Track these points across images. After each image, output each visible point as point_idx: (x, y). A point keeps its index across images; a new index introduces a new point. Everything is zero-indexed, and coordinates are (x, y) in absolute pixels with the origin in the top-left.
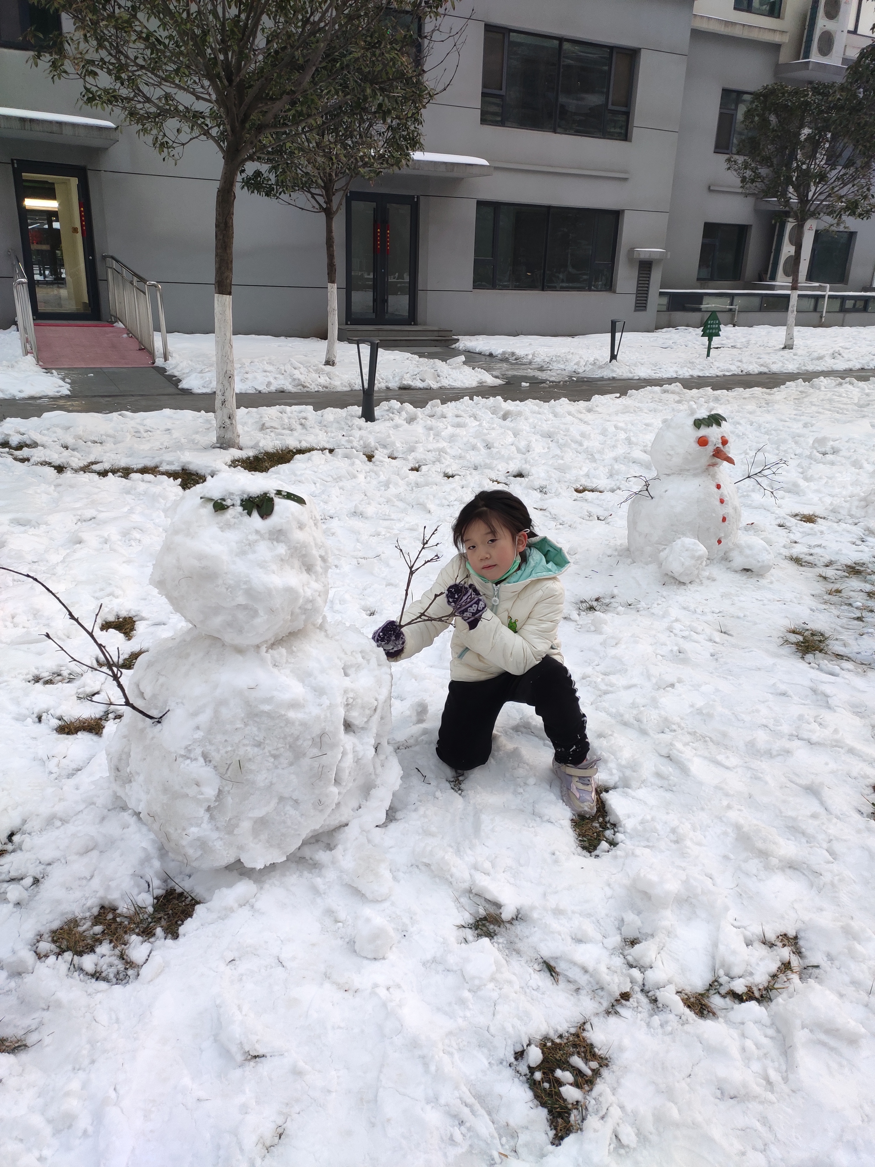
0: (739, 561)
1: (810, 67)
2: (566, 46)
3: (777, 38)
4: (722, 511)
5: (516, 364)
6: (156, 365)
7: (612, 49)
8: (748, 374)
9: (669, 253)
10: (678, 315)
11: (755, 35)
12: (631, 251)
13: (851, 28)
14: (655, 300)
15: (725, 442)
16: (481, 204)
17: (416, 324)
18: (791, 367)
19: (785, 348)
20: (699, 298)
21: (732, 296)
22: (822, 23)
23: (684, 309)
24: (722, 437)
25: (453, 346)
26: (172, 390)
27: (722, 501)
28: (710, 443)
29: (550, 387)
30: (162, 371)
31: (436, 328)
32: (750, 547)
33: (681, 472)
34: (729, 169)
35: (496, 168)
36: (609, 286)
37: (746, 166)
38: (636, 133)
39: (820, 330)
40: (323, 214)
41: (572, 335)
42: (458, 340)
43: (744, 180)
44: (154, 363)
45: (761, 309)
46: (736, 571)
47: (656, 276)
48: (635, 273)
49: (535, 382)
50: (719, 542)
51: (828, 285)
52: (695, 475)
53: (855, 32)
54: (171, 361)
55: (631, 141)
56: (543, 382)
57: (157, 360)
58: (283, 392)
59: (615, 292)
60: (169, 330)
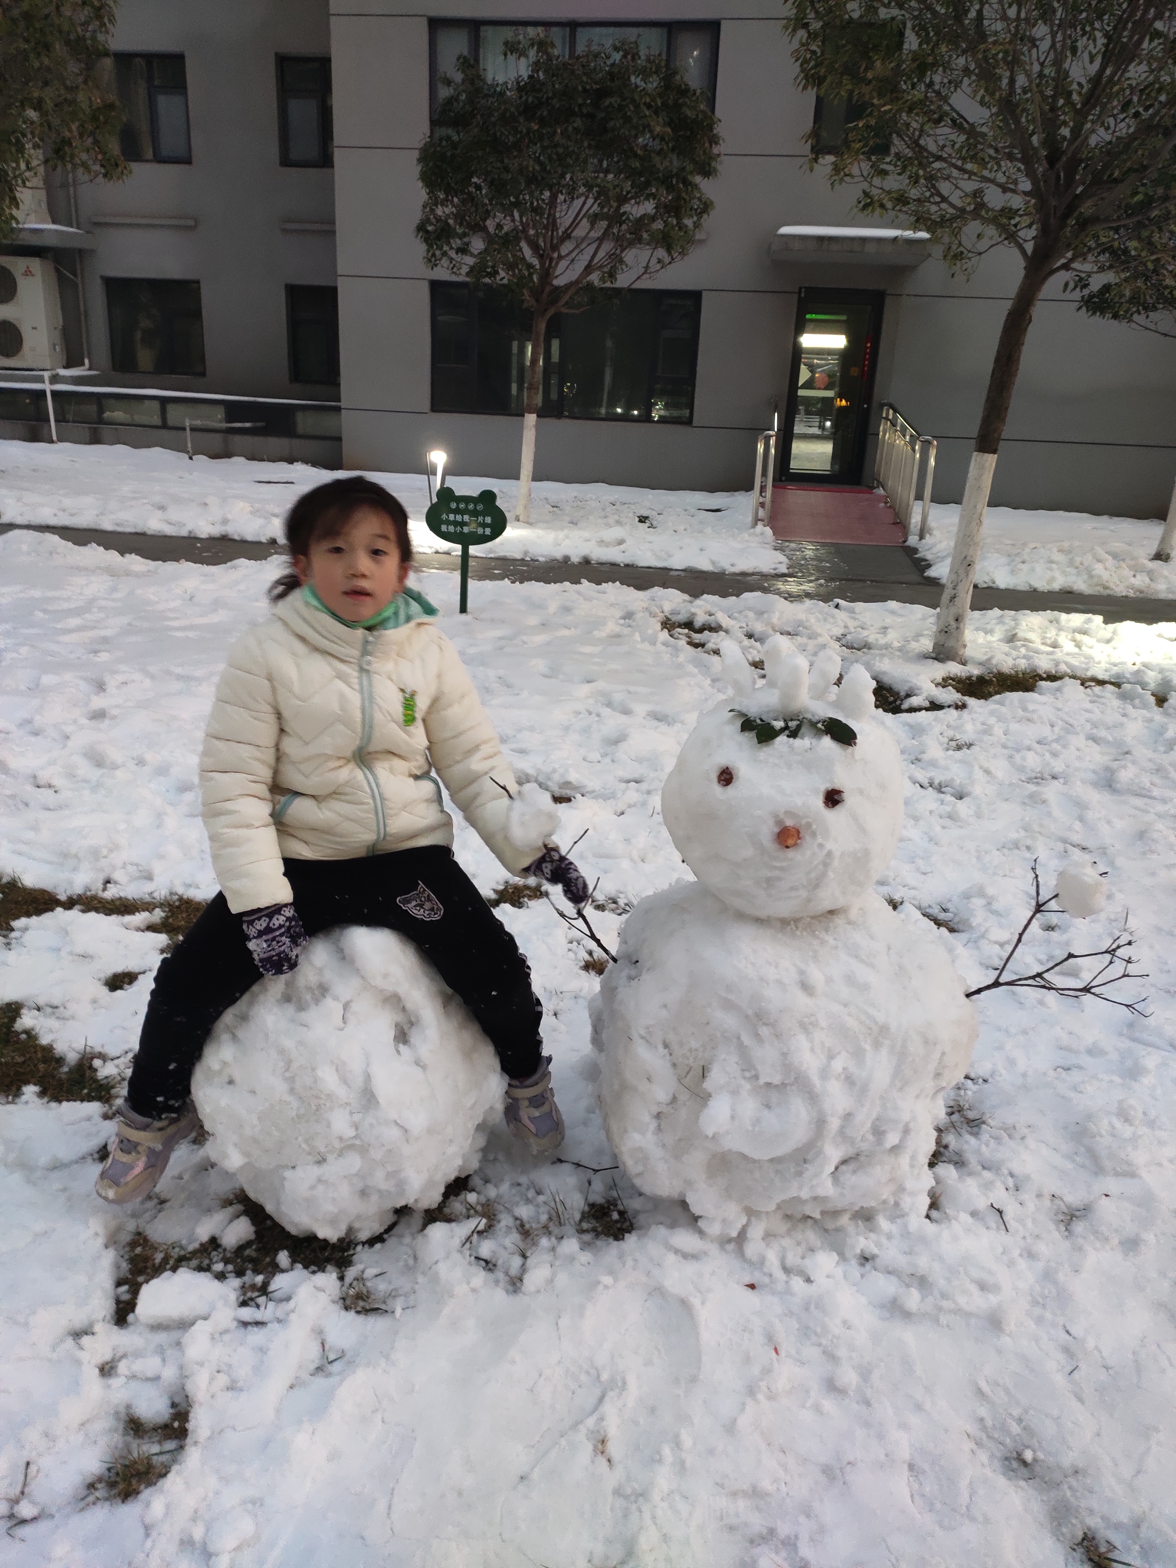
6: (907, 544)
30: (912, 552)
44: (905, 542)
54: (928, 540)
57: (910, 538)
58: (1070, 592)
60: (934, 500)
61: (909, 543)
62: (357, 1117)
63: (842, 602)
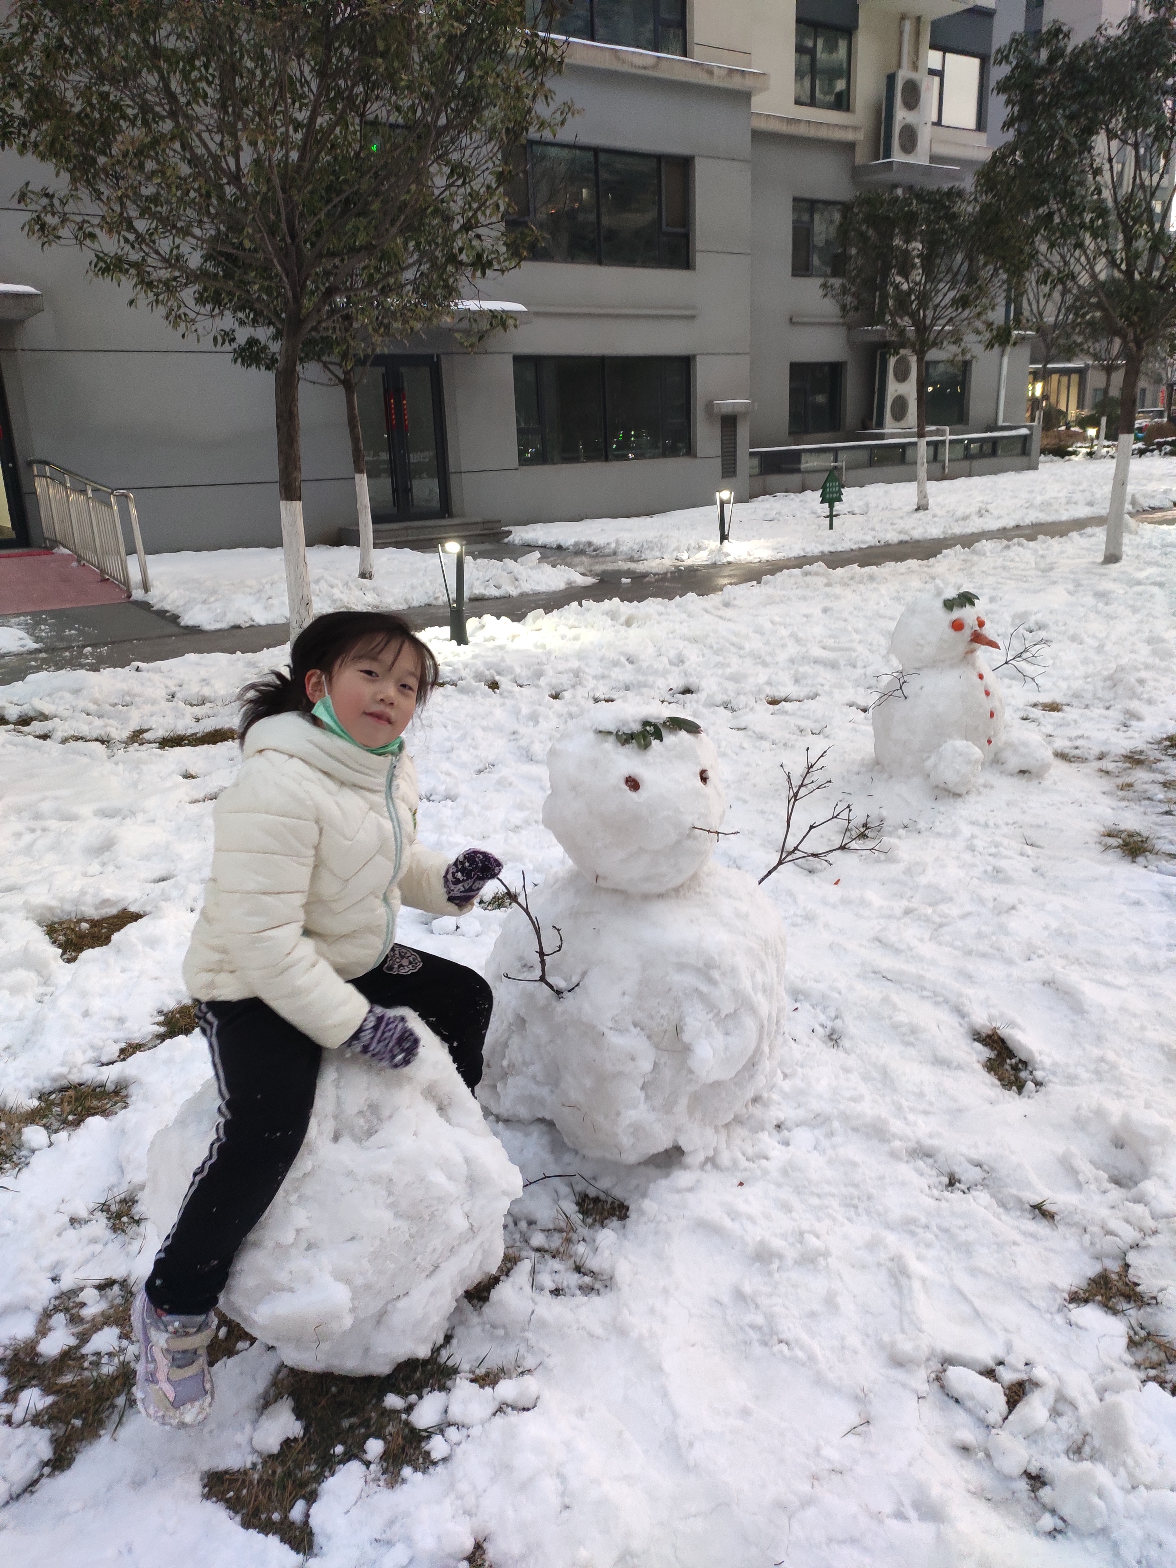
0: (1014, 762)
1: (895, 167)
2: (602, 158)
3: (850, 136)
4: (988, 704)
5: (597, 556)
7: (660, 158)
8: (887, 545)
9: (756, 405)
10: (775, 479)
11: (823, 133)
12: (709, 405)
13: (935, 118)
14: (745, 464)
15: (981, 624)
16: (518, 359)
17: (451, 516)
18: (935, 532)
19: (918, 509)
20: (796, 456)
21: (836, 450)
22: (901, 115)
23: (779, 470)
24: (978, 618)
25: (506, 540)
26: (172, 629)
27: (987, 693)
28: (966, 627)
29: (657, 581)
30: (145, 606)
31: (479, 520)
32: (1025, 744)
33: (934, 664)
34: (825, 296)
35: (537, 314)
36: (690, 451)
37: (844, 291)
38: (700, 259)
39: (945, 483)
40: (341, 387)
41: (649, 514)
42: (510, 532)
43: (843, 308)
44: (129, 597)
45: (871, 464)
46: (1012, 775)
47: (743, 433)
48: (717, 431)
49: (639, 578)
50: (989, 742)
51: (947, 428)
52: (952, 666)
53: (938, 123)
54: (157, 591)
55: (694, 269)
56: (645, 575)
57: (134, 592)
59: (695, 456)
60: (148, 552)
61: (134, 597)
62: (466, 1208)
63: (141, 665)
